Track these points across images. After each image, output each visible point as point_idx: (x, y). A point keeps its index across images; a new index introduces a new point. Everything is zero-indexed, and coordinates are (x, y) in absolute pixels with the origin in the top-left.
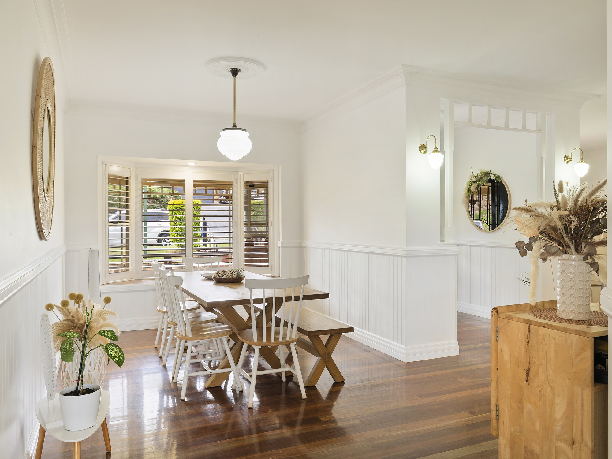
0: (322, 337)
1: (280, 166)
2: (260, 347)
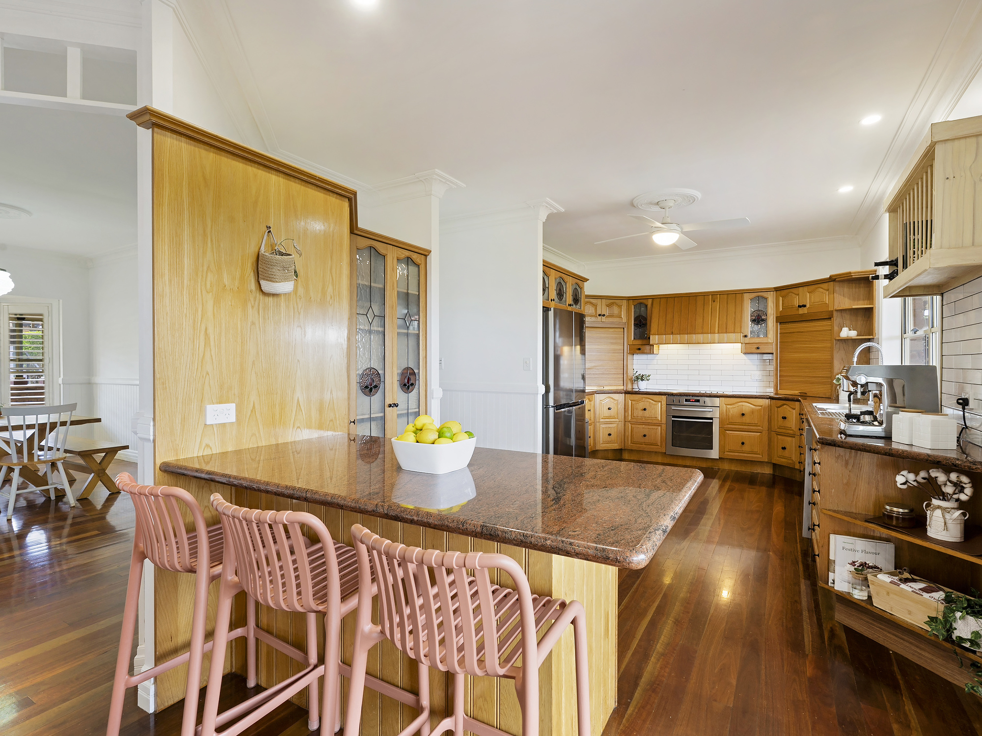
0: (95, 456)
1: (61, 301)
2: (21, 467)
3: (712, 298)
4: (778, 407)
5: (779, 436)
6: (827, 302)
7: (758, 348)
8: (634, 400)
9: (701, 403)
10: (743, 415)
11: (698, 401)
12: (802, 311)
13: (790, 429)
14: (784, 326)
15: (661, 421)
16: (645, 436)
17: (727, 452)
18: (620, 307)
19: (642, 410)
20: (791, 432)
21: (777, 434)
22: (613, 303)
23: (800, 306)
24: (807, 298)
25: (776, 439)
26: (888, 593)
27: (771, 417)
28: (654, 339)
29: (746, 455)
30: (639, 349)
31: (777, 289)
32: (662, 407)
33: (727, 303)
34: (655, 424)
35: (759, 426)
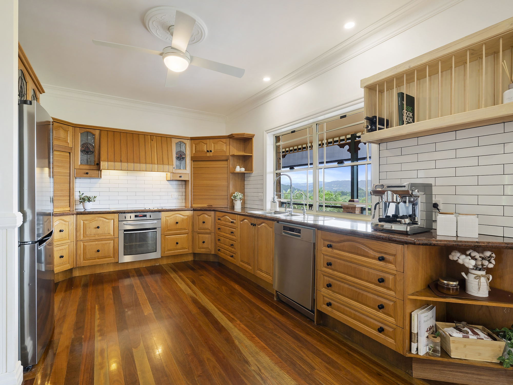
3: (150, 138)
4: (198, 216)
5: (199, 235)
6: (225, 150)
7: (180, 177)
8: (86, 220)
9: (148, 217)
10: (177, 223)
11: (145, 216)
12: (208, 154)
13: (208, 229)
14: (196, 163)
15: (114, 235)
16: (98, 251)
17: (166, 251)
18: (66, 131)
19: (95, 228)
20: (208, 231)
21: (198, 234)
22: (59, 127)
23: (208, 151)
24: (212, 146)
25: (197, 237)
26: (465, 346)
27: (194, 222)
28: (103, 164)
29: (178, 251)
30: (87, 173)
31: (192, 139)
32: (115, 223)
33: (162, 143)
34: (109, 239)
35: (187, 230)
